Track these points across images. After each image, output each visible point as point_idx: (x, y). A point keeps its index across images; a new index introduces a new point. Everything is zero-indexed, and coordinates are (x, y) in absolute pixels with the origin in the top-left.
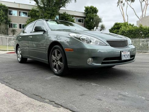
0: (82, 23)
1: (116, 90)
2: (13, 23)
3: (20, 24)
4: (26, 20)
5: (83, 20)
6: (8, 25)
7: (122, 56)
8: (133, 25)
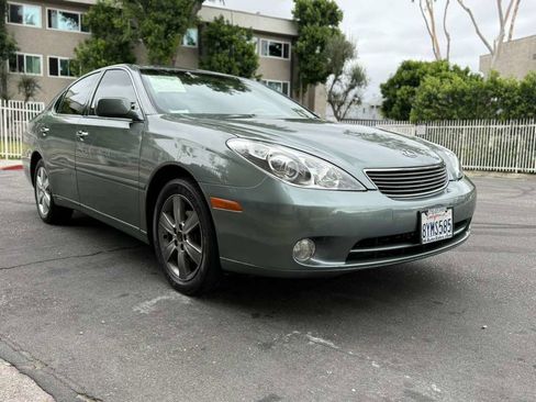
0: (282, 58)
1: (399, 369)
2: (25, 55)
3: (50, 59)
4: (76, 45)
5: (286, 47)
6: (8, 61)
7: (423, 227)
8: (467, 71)
